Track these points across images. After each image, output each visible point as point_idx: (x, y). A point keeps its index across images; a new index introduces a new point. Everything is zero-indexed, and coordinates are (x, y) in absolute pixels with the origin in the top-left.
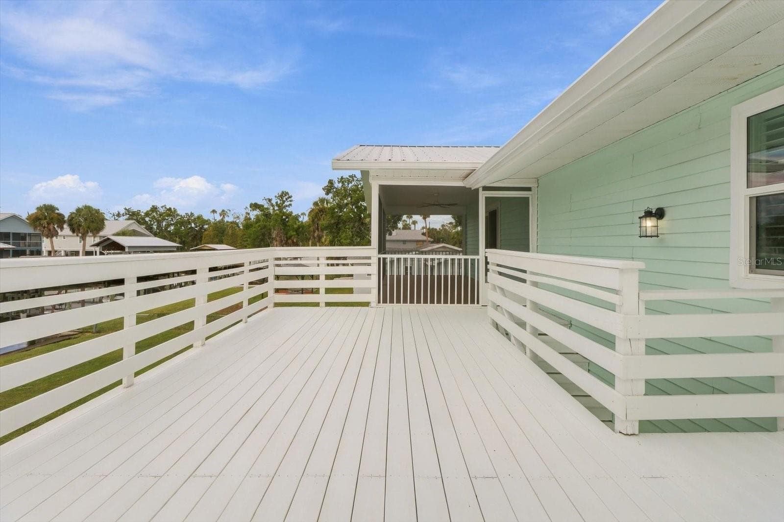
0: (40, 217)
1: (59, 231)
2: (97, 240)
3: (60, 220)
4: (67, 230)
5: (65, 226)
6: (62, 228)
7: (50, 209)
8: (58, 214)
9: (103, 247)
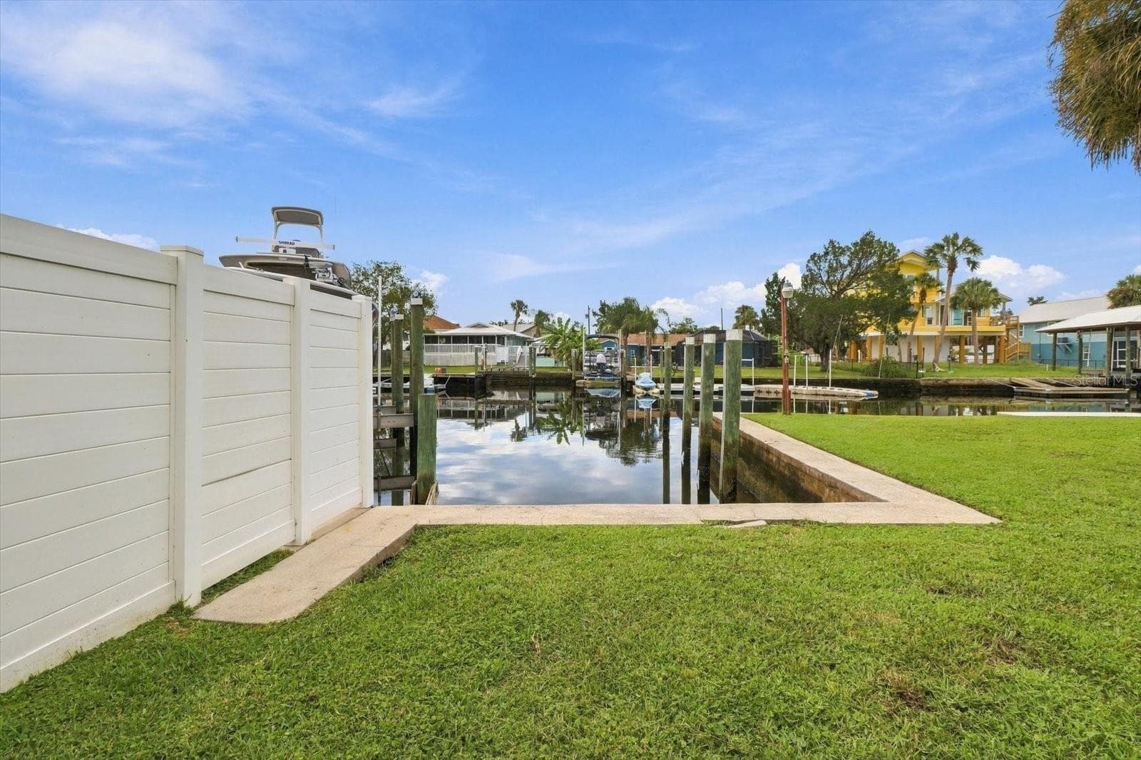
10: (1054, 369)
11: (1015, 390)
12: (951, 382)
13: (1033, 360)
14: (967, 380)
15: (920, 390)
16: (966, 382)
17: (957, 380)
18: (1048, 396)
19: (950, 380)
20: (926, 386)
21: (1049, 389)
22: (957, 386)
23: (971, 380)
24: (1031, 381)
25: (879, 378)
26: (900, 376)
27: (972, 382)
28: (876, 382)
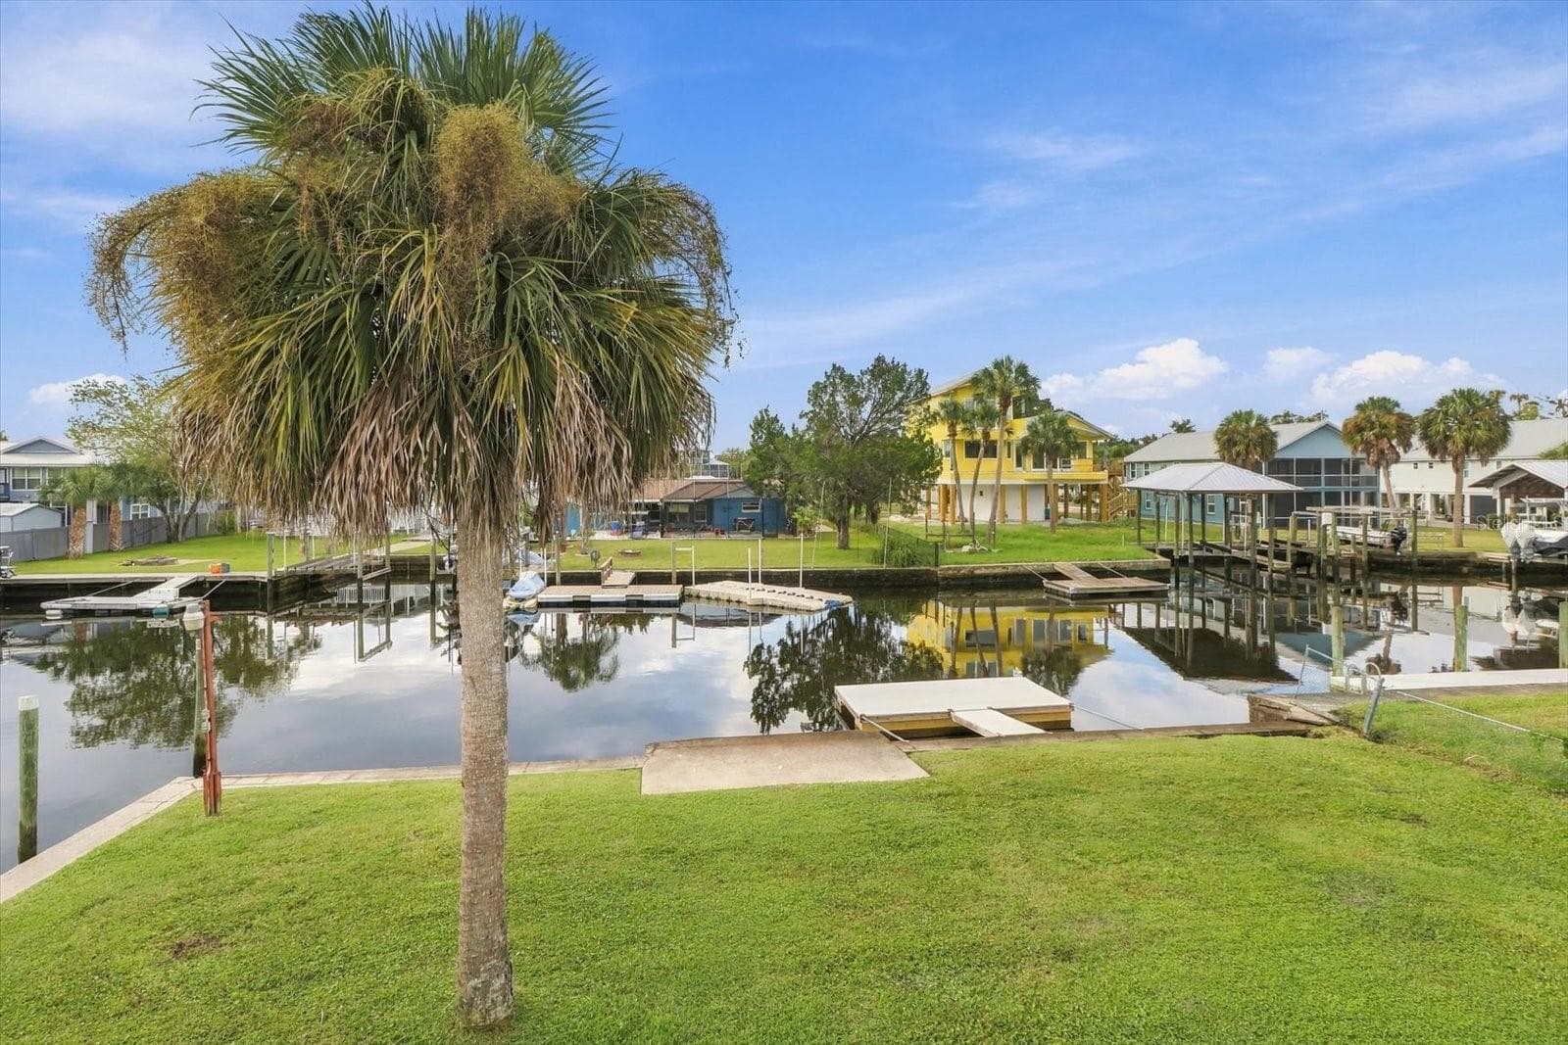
0: (1363, 424)
1: (1400, 450)
2: (1492, 469)
3: (1404, 428)
4: (1419, 450)
5: (1415, 440)
6: (1407, 446)
7: (1384, 405)
8: (1399, 414)
9: (1501, 489)
11: (1045, 585)
12: (977, 572)
15: (936, 584)
16: (998, 571)
17: (986, 568)
19: (975, 568)
20: (944, 578)
22: (985, 577)
23: (1004, 567)
25: (884, 567)
26: (913, 564)
27: (1004, 571)
28: (879, 574)
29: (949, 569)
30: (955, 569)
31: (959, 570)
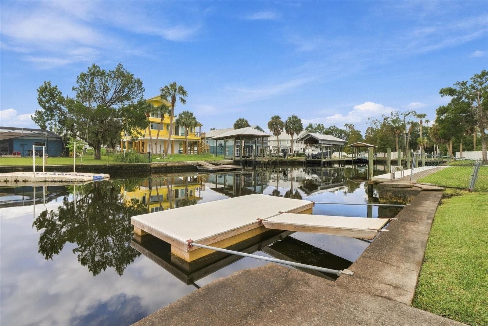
10: (216, 156)
11: (198, 168)
12: (168, 165)
13: (210, 152)
14: (177, 163)
15: (150, 171)
16: (176, 164)
17: (171, 163)
18: (211, 171)
19: (167, 163)
20: (154, 168)
21: (212, 167)
22: (171, 167)
23: (179, 163)
24: (206, 163)
25: (124, 163)
26: (138, 162)
27: (179, 164)
28: (121, 167)
29: (156, 164)
30: (159, 163)
31: (160, 164)
